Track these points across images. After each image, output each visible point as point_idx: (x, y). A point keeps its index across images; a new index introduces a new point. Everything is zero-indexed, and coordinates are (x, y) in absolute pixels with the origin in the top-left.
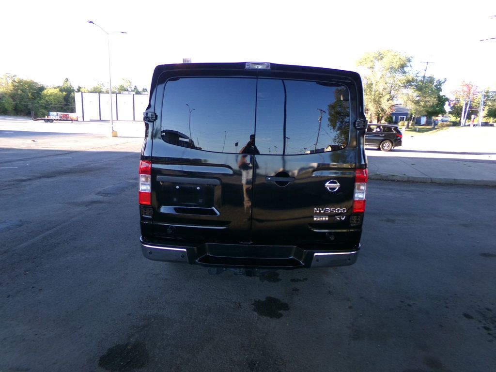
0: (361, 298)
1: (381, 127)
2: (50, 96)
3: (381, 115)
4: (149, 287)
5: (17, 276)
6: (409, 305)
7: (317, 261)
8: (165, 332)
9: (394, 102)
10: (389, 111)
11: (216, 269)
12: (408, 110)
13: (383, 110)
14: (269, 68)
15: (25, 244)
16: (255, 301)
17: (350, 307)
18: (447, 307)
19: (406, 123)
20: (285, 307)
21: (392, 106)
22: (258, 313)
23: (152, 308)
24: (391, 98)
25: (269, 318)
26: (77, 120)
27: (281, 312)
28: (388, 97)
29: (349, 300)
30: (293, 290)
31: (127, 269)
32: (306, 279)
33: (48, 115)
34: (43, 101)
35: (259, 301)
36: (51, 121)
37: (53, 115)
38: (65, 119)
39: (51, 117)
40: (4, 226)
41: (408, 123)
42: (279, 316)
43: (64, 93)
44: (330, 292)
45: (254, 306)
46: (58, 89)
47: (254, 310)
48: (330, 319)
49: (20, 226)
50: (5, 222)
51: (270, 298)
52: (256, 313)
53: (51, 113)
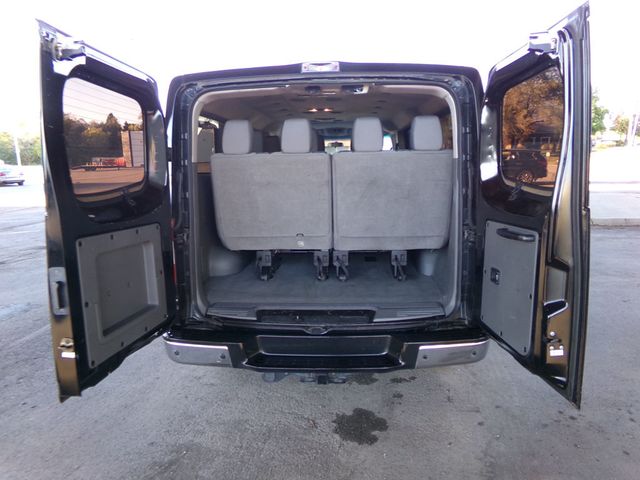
0: (497, 407)
1: (518, 154)
2: (91, 138)
3: (516, 138)
4: (186, 397)
5: (6, 386)
6: (572, 418)
7: (425, 358)
8: (200, 473)
9: (534, 120)
10: (527, 132)
11: (273, 374)
12: (553, 128)
13: (519, 130)
14: (338, 70)
15: (28, 338)
16: (337, 415)
17: (480, 424)
18: (632, 420)
19: (551, 146)
20: (382, 425)
21: (532, 124)
22: (341, 436)
23: (186, 431)
24: (530, 114)
25: (356, 444)
26: (125, 166)
27: (376, 433)
28: (525, 112)
29: (478, 411)
30: (395, 396)
31: (158, 371)
32: (413, 378)
33: (90, 162)
34: (82, 145)
35: (343, 416)
36: (94, 169)
37: (96, 161)
38: (110, 165)
39: (94, 164)
40: (6, 312)
41: (555, 146)
42: (373, 440)
43: (109, 133)
44: (449, 399)
45: (335, 425)
46: (101, 129)
47: (336, 431)
48: (450, 444)
49: (26, 311)
50: (8, 307)
51: (361, 410)
52: (337, 437)
53: (94, 159)
